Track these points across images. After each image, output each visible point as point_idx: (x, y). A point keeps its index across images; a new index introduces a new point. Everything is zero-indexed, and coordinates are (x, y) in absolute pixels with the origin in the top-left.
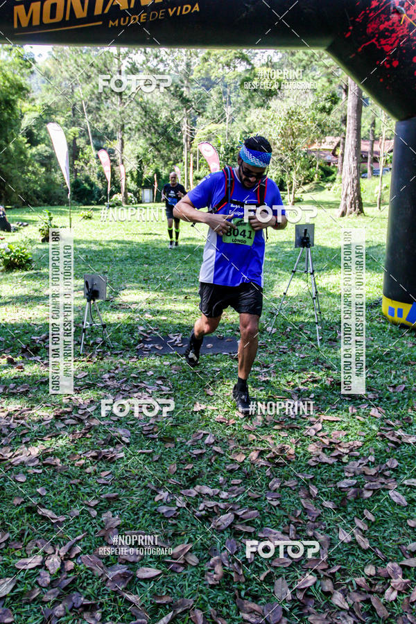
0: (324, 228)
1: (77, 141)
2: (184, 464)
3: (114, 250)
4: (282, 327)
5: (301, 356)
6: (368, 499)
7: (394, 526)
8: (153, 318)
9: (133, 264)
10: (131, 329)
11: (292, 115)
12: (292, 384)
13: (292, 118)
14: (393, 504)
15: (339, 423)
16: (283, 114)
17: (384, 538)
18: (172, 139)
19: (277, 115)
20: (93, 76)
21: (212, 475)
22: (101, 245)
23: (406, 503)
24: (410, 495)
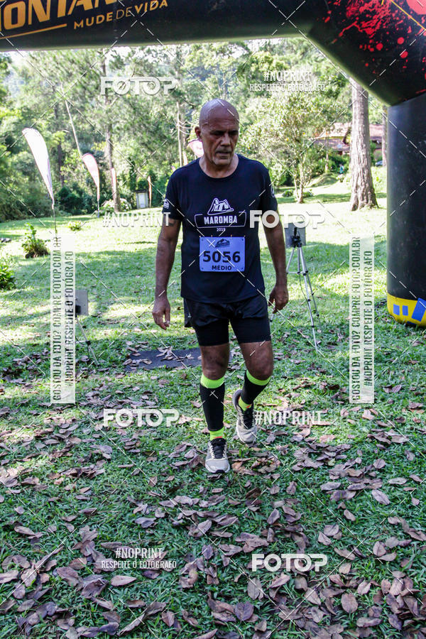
0: (333, 224)
1: (62, 145)
2: (165, 476)
3: (104, 262)
4: (279, 333)
5: (297, 362)
6: (351, 500)
7: (375, 525)
8: (142, 332)
9: (124, 276)
10: (119, 345)
11: (294, 103)
12: (284, 391)
13: (295, 105)
14: (376, 503)
15: (328, 427)
16: (285, 102)
17: (363, 536)
18: (165, 137)
19: (277, 103)
20: (74, 73)
21: (193, 485)
22: (90, 257)
23: (389, 502)
24: (393, 494)
